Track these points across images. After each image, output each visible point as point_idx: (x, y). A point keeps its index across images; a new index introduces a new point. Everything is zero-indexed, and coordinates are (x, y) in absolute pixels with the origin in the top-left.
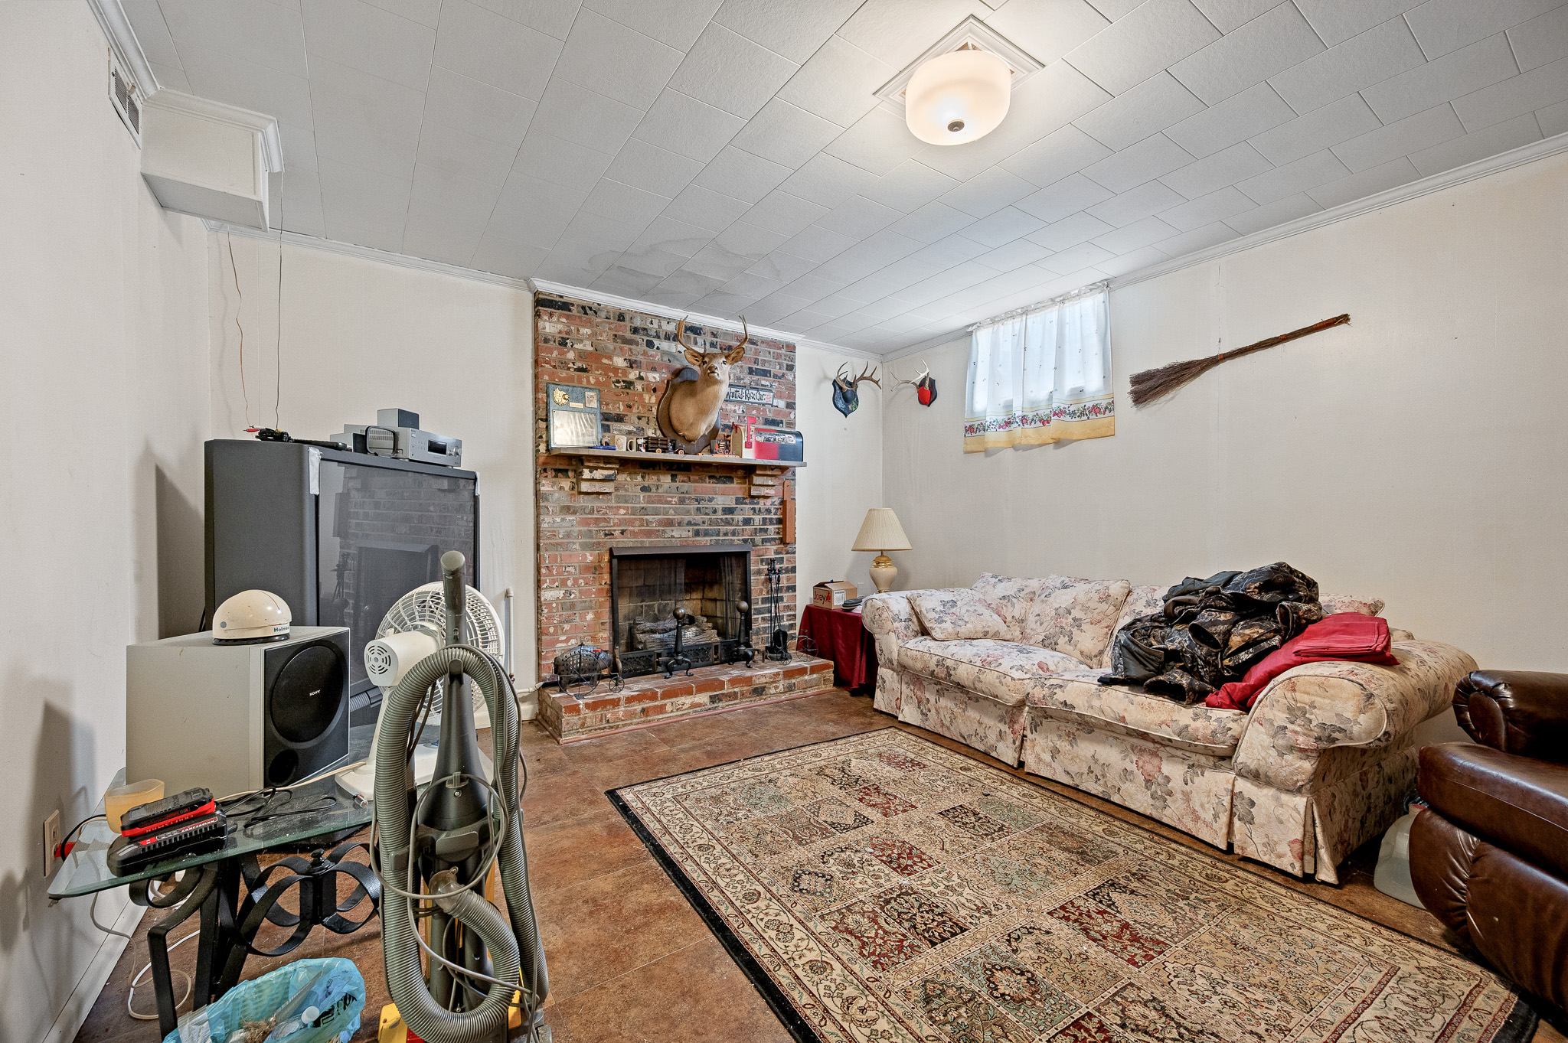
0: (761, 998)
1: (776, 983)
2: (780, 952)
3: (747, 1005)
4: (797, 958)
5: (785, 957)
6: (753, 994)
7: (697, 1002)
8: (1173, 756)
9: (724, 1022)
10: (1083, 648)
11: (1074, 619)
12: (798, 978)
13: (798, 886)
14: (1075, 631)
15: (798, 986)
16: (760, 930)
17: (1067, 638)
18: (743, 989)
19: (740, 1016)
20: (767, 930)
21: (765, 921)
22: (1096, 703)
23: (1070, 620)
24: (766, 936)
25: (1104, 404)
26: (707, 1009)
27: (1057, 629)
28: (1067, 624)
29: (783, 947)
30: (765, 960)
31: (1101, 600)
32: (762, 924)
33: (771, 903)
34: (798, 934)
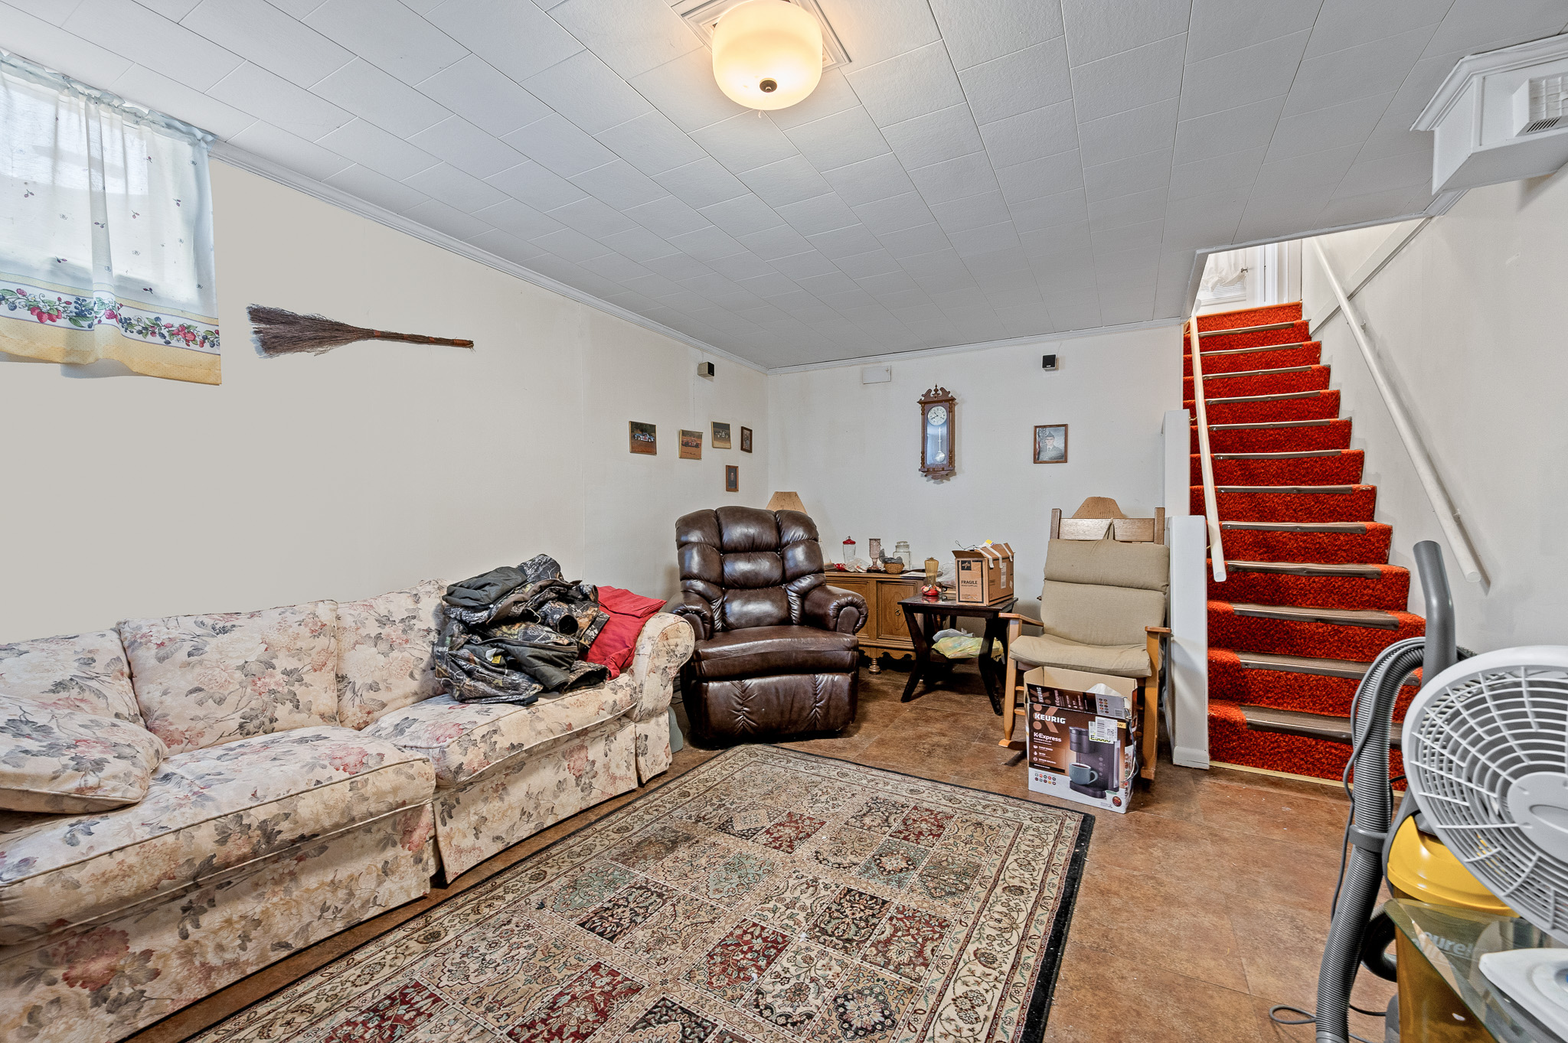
0: (1057, 988)
1: (1035, 979)
2: (998, 994)
3: (1075, 995)
4: (992, 978)
5: (1000, 986)
6: (1060, 996)
7: (1118, 1033)
8: (595, 738)
9: (1107, 1001)
10: (322, 709)
11: (285, 672)
12: (1013, 966)
13: (881, 1023)
14: (297, 688)
15: (1021, 962)
16: (987, 1025)
17: (289, 705)
18: (1064, 1005)
19: (1089, 995)
20: (982, 1017)
21: (971, 1026)
22: (541, 726)
23: (279, 677)
24: (991, 1014)
25: (201, 330)
26: (1112, 1021)
27: (265, 697)
28: (277, 684)
29: (991, 992)
30: (1021, 998)
31: (316, 634)
32: (978, 1027)
33: (937, 1034)
34: (960, 989)
